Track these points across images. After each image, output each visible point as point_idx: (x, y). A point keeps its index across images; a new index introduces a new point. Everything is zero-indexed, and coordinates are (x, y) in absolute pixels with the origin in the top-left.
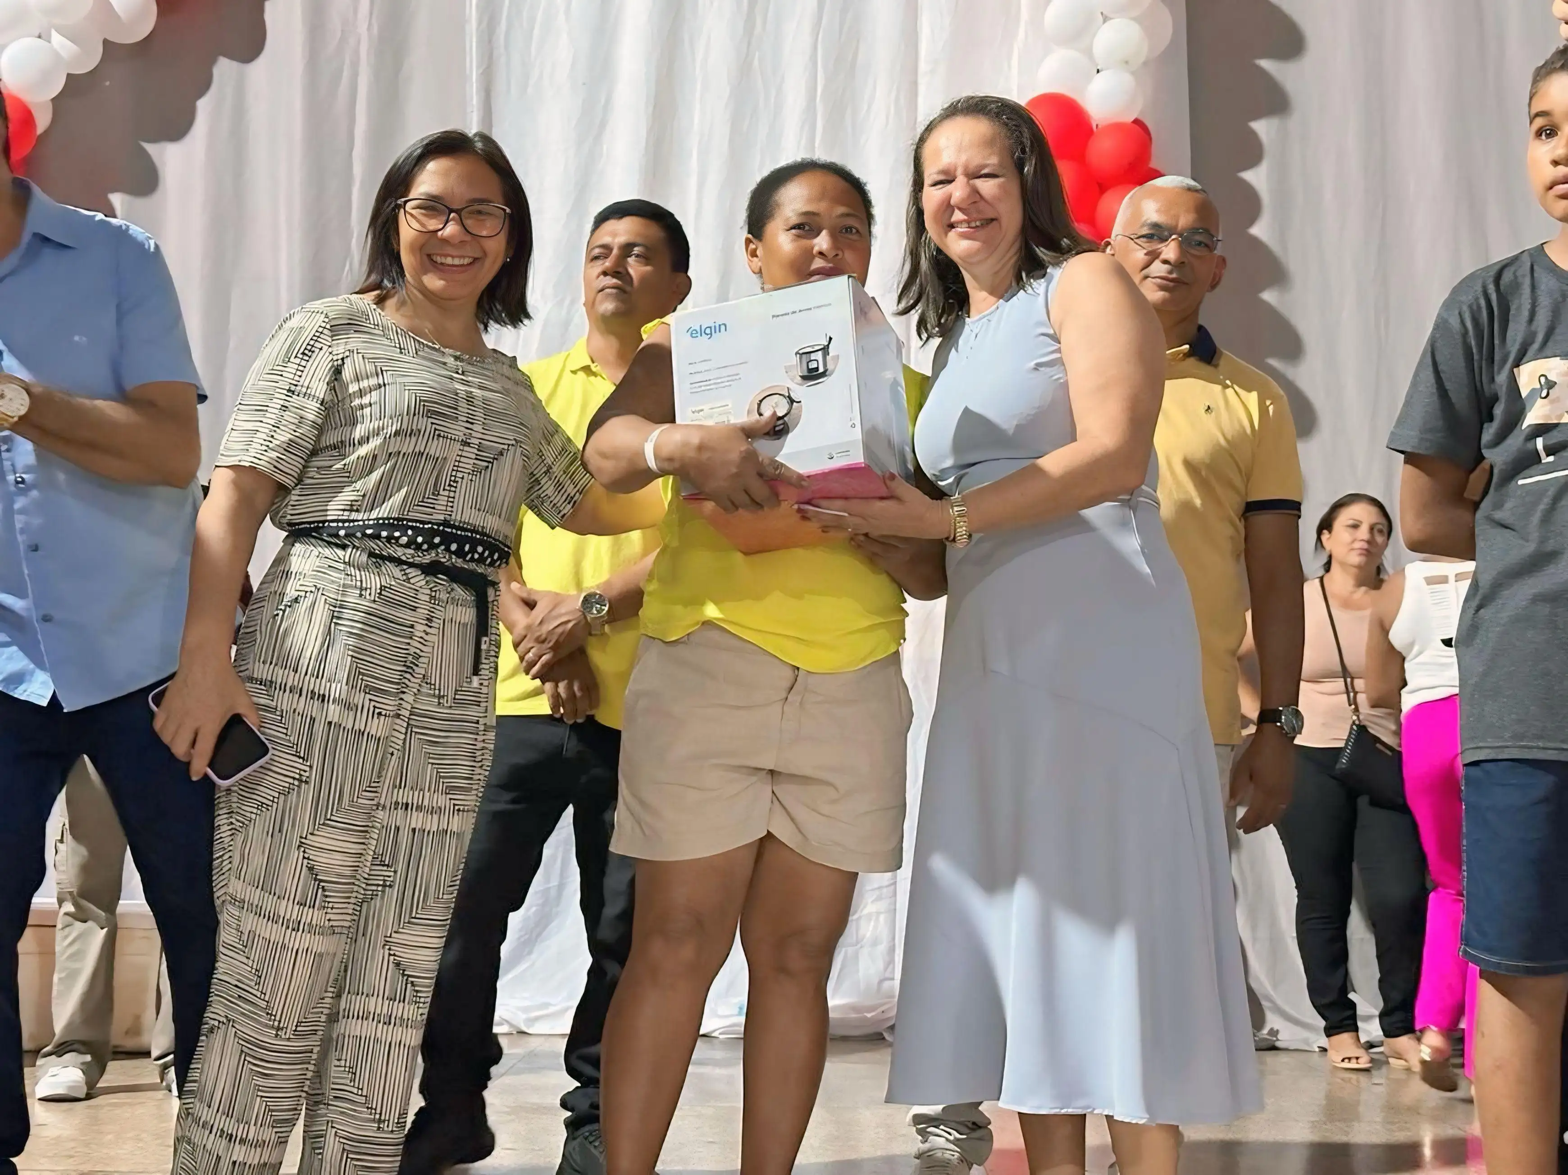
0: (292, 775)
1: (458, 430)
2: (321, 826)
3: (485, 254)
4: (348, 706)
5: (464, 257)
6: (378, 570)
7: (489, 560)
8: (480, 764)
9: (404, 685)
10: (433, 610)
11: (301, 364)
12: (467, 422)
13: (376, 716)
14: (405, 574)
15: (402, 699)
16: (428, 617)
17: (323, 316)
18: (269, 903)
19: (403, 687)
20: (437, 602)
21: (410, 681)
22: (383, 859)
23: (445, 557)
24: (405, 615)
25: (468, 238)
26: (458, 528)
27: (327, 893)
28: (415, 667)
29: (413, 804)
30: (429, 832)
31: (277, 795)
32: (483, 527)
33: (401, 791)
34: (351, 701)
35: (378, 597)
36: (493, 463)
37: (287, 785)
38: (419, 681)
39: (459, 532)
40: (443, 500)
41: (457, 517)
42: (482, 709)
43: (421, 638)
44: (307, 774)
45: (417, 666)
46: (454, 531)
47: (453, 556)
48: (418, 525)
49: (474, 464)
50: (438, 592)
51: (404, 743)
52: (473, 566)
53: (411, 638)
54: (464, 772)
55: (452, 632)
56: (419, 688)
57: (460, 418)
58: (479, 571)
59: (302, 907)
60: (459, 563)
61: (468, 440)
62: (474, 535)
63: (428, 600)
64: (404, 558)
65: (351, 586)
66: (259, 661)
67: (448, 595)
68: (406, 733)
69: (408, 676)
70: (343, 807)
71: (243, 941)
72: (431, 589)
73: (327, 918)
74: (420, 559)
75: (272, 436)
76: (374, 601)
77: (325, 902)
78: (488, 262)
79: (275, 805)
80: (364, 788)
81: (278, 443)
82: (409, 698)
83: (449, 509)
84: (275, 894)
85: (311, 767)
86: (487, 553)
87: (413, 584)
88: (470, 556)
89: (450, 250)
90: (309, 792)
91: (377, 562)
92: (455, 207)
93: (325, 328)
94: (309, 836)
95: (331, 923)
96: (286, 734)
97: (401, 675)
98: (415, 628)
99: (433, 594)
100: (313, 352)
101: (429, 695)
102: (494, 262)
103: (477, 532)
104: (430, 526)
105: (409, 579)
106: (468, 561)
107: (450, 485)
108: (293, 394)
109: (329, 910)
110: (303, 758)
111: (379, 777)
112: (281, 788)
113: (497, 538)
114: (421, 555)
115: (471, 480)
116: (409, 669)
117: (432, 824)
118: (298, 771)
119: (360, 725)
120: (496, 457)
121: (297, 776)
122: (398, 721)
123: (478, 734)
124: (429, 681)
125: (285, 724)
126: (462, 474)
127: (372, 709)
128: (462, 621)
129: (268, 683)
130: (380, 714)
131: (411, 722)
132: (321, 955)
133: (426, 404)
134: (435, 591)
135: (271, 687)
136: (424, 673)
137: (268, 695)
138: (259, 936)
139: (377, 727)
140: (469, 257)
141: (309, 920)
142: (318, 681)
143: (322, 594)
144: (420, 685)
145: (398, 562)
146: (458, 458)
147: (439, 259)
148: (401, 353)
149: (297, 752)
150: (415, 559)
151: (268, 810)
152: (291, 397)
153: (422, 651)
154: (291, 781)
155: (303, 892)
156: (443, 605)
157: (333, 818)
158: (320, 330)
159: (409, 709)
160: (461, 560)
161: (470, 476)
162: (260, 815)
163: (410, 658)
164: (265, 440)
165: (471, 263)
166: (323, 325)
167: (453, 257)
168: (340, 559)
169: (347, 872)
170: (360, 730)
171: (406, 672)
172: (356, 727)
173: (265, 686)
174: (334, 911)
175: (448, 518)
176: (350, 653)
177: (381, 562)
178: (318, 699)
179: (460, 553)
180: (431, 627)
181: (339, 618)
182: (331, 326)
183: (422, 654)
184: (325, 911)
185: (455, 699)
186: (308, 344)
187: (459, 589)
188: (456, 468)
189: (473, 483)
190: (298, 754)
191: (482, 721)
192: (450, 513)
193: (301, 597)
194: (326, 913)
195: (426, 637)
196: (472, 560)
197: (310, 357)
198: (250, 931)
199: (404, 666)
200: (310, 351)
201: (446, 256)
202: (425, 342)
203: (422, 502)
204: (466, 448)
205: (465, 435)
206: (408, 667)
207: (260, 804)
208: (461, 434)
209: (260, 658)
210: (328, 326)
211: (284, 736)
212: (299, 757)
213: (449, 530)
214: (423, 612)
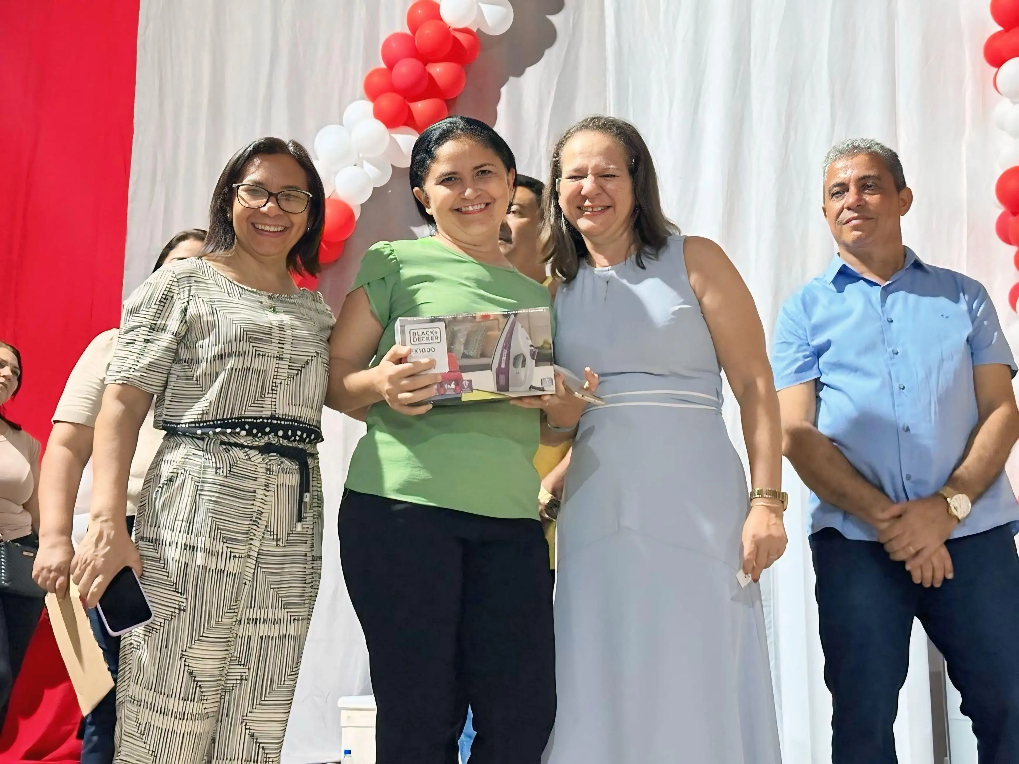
0: (174, 606)
1: (273, 350)
2: (196, 642)
3: (293, 225)
4: (210, 552)
5: (278, 226)
6: (227, 454)
7: (307, 440)
8: (310, 585)
9: (252, 534)
10: (269, 479)
11: (159, 309)
12: (279, 343)
13: (232, 558)
14: (248, 455)
15: (251, 544)
16: (266, 484)
17: (171, 273)
18: (160, 701)
19: (251, 536)
20: (271, 473)
21: (256, 531)
22: (240, 660)
23: (274, 441)
24: (250, 484)
25: (281, 213)
26: (281, 420)
27: (203, 690)
28: (259, 521)
29: (260, 618)
30: (272, 637)
31: (163, 621)
32: (300, 417)
33: (252, 610)
34: (214, 549)
35: (229, 474)
36: (301, 371)
37: (170, 613)
38: (262, 530)
39: (283, 423)
40: (268, 401)
41: (279, 412)
42: (309, 546)
43: (262, 499)
44: (184, 604)
45: (260, 519)
46: (279, 422)
47: (281, 439)
48: (253, 420)
49: (288, 372)
50: (272, 466)
51: (254, 576)
52: (295, 444)
53: (254, 500)
54: (298, 591)
55: (284, 494)
56: (263, 535)
57: (274, 341)
58: (300, 447)
59: (185, 702)
60: (285, 443)
61: (281, 356)
62: (293, 423)
63: (265, 472)
64: (245, 444)
65: (209, 467)
66: (147, 525)
67: (279, 467)
68: (255, 569)
69: (255, 527)
70: (212, 626)
71: (141, 730)
72: (266, 464)
73: (204, 707)
74: (257, 443)
75: (138, 362)
76: (226, 476)
77: (202, 696)
78: (294, 230)
79: (162, 628)
80: (226, 611)
81: (142, 365)
82: (257, 543)
83: (273, 407)
84: (164, 694)
85: (186, 599)
86: (305, 435)
87: (253, 462)
88: (293, 438)
89: (267, 221)
90: (186, 617)
91: (226, 448)
92: (273, 191)
93: (173, 281)
94: (188, 650)
95: (207, 710)
96: (168, 577)
97: (249, 527)
98: (257, 492)
99: (269, 467)
100: (167, 299)
101: (270, 540)
102: (298, 230)
103: (296, 421)
104: (261, 420)
105: (250, 458)
106: (292, 441)
107: (272, 390)
108: (154, 330)
109: (205, 702)
110: (181, 593)
111: (236, 602)
112: (166, 615)
113: (311, 424)
114: (258, 440)
115: (287, 384)
116: (255, 522)
117: (275, 631)
118: (177, 603)
119: (221, 566)
120: (303, 366)
121: (177, 606)
122: (249, 560)
123: (306, 564)
124: (269, 530)
125: (167, 569)
126: (280, 381)
127: (229, 554)
128: (290, 484)
129: (154, 541)
130: (235, 557)
131: (259, 560)
132: (200, 734)
133: (248, 333)
134: (270, 465)
135: (156, 543)
136: (266, 524)
137: (154, 549)
138: (154, 726)
139: (233, 566)
140: (281, 226)
141: (191, 711)
142: (189, 536)
143: (189, 474)
144: (264, 533)
145: (242, 446)
146: (276, 370)
147: (260, 227)
148: (230, 296)
149: (176, 588)
150: (253, 443)
151: (157, 632)
152: (152, 332)
153: (263, 509)
154: (173, 610)
155: (186, 690)
156: (276, 474)
157: (204, 635)
158: (171, 283)
159: (257, 551)
160: (286, 440)
161: (286, 381)
162: (151, 637)
163: (255, 514)
164: (133, 365)
165: (282, 230)
166: (172, 279)
167: (270, 226)
168: (200, 447)
169: (217, 672)
170: (221, 570)
171: (253, 525)
172: (219, 568)
173: (152, 542)
174: (208, 701)
175: (274, 413)
176: (211, 515)
177: (229, 447)
178: (189, 550)
179: (286, 437)
180: (268, 491)
181: (201, 490)
182: (178, 279)
183: (263, 511)
184: (202, 703)
185: (287, 540)
186: (163, 294)
187: (286, 462)
188: (276, 377)
189: (289, 386)
190: (177, 590)
191: (309, 554)
192: (275, 410)
193: (174, 477)
194: (203, 704)
195: (266, 499)
196: (295, 440)
197: (165, 303)
198: (146, 723)
199: (251, 520)
200: (165, 299)
201: (265, 225)
202: (246, 288)
203: (254, 403)
204: (281, 362)
205: (278, 352)
206: (254, 521)
207: (151, 629)
208: (276, 352)
209: (148, 522)
210: (175, 280)
211: (166, 578)
212: (178, 592)
213: (275, 422)
214: (261, 481)
